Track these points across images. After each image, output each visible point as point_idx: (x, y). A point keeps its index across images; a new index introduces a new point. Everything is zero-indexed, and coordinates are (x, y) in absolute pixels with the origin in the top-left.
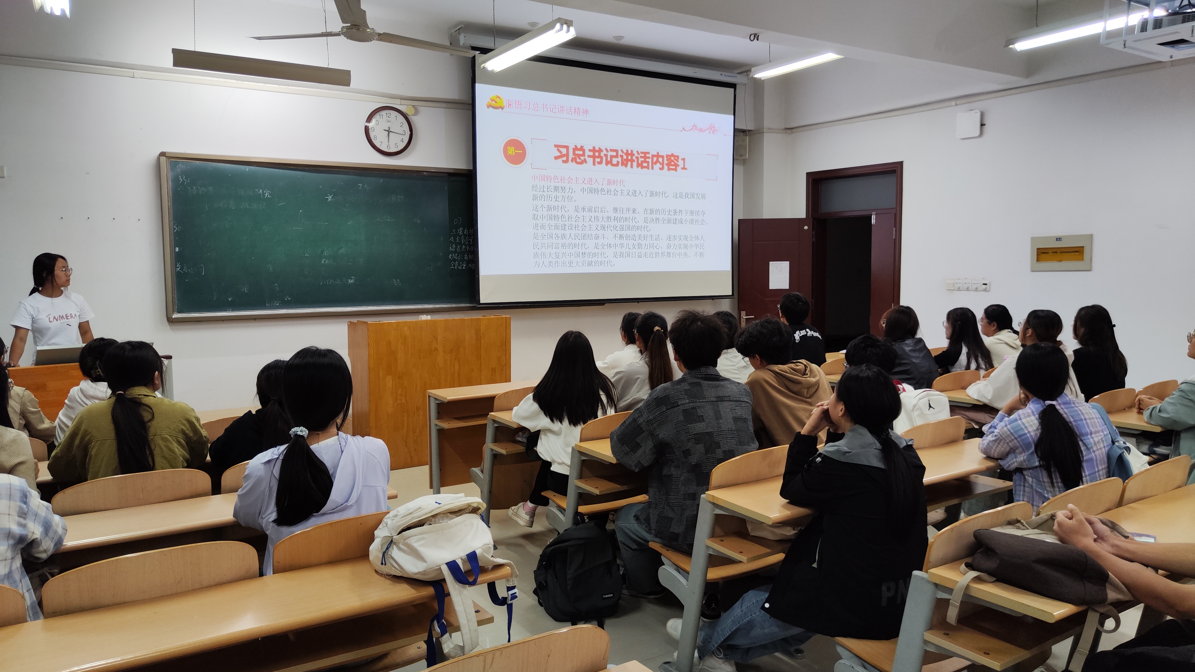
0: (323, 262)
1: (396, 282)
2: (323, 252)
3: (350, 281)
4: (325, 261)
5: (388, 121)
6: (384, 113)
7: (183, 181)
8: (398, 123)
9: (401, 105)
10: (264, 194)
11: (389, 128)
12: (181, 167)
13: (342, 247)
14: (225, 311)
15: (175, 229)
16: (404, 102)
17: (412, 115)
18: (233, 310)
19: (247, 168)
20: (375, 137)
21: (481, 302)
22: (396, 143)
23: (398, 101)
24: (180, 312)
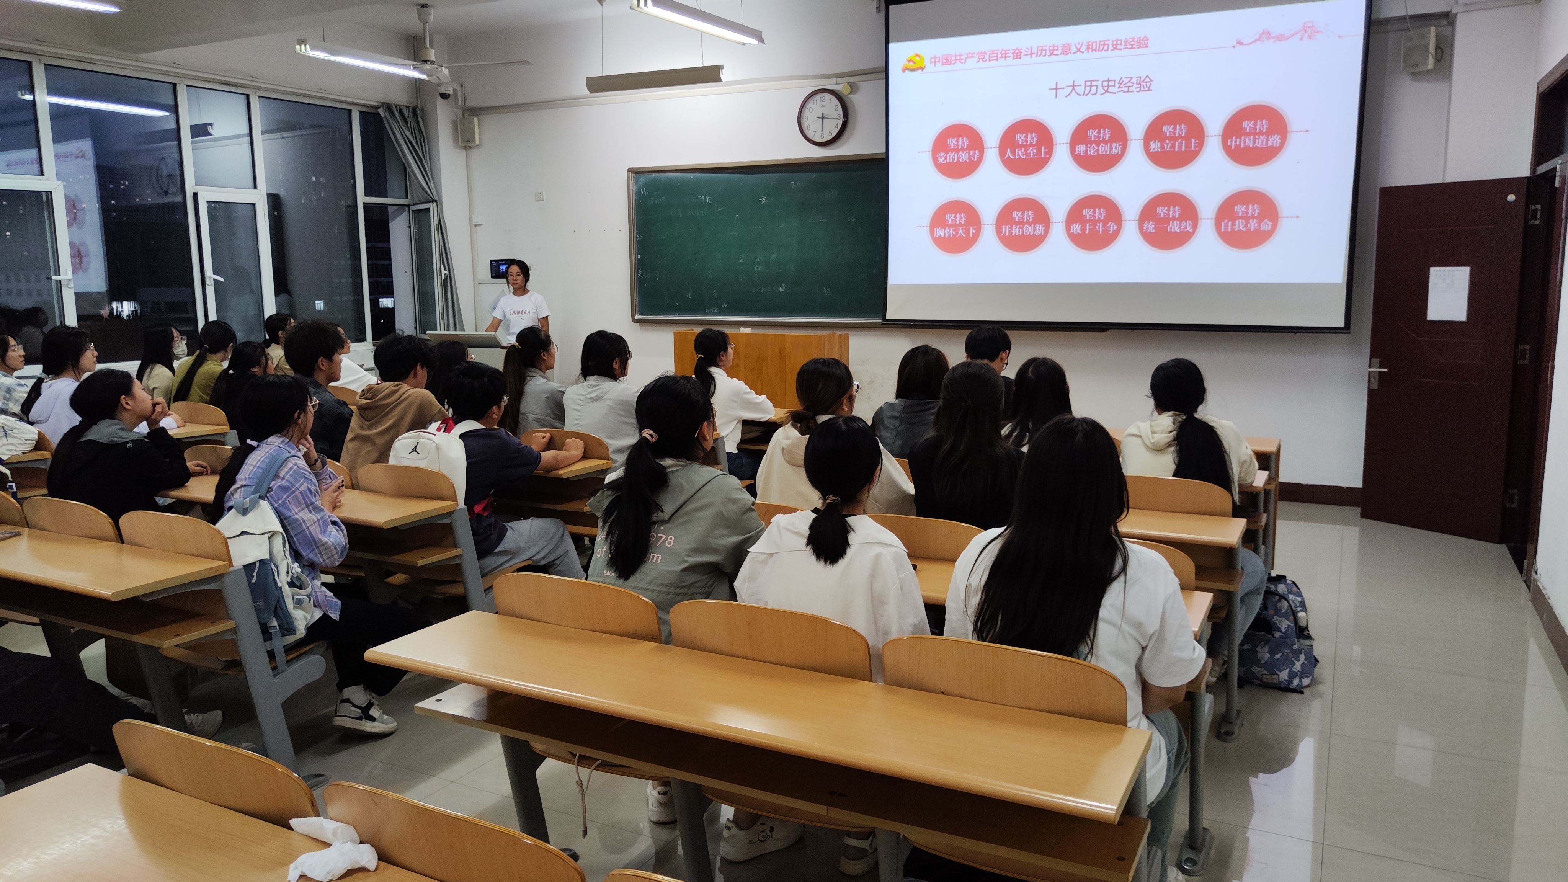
0: (756, 269)
1: (827, 291)
2: (756, 258)
3: (781, 290)
4: (757, 268)
5: (822, 106)
6: (818, 97)
7: (644, 193)
8: (832, 107)
9: (837, 84)
10: (705, 200)
11: (822, 114)
12: (643, 179)
13: (773, 253)
14: (673, 315)
15: (637, 238)
16: (839, 80)
17: (849, 94)
18: (680, 315)
19: (691, 176)
20: (809, 127)
21: (887, 318)
22: (832, 128)
23: (833, 81)
24: (640, 314)
